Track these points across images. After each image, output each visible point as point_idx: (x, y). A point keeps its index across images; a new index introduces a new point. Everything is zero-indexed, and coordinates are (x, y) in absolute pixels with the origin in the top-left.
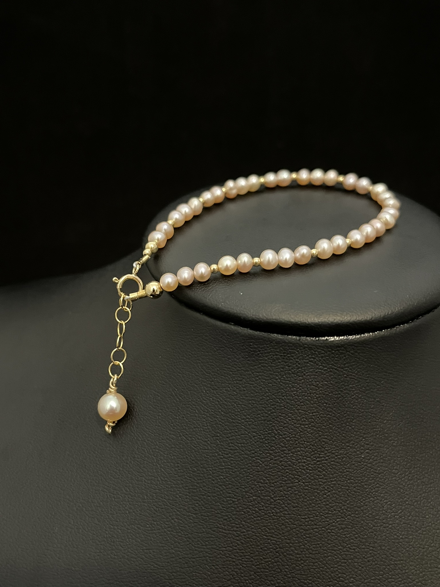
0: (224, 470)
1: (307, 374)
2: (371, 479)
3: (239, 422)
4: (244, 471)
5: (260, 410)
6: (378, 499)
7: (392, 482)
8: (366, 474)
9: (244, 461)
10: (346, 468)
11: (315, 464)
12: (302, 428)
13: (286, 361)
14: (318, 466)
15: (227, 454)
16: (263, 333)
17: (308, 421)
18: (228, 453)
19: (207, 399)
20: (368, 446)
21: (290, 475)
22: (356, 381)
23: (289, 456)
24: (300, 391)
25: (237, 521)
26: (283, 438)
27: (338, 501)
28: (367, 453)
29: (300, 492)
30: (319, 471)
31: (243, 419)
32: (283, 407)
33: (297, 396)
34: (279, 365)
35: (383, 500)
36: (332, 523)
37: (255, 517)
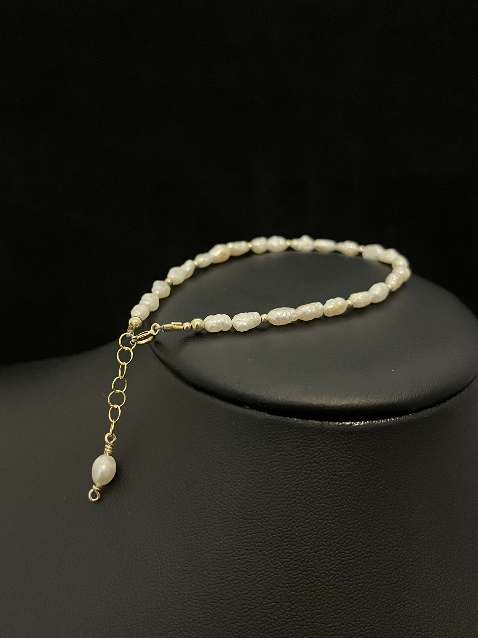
0: (239, 573)
1: (330, 463)
2: (401, 580)
3: (256, 518)
4: (262, 574)
5: (279, 505)
6: (409, 603)
7: (423, 583)
8: (395, 574)
9: (261, 562)
10: (374, 569)
11: (340, 563)
12: (324, 524)
13: (308, 448)
14: (343, 566)
15: (243, 555)
16: (282, 418)
17: (332, 516)
18: (243, 553)
19: (220, 492)
20: (397, 543)
21: (313, 577)
22: (383, 471)
23: (311, 556)
24: (323, 482)
25: (254, 632)
26: (305, 535)
27: (365, 606)
28: (396, 550)
29: (324, 597)
30: (344, 572)
31: (260, 515)
32: (304, 501)
33: (319, 487)
34: (299, 453)
35: (414, 604)
36: (360, 633)
37: (274, 627)
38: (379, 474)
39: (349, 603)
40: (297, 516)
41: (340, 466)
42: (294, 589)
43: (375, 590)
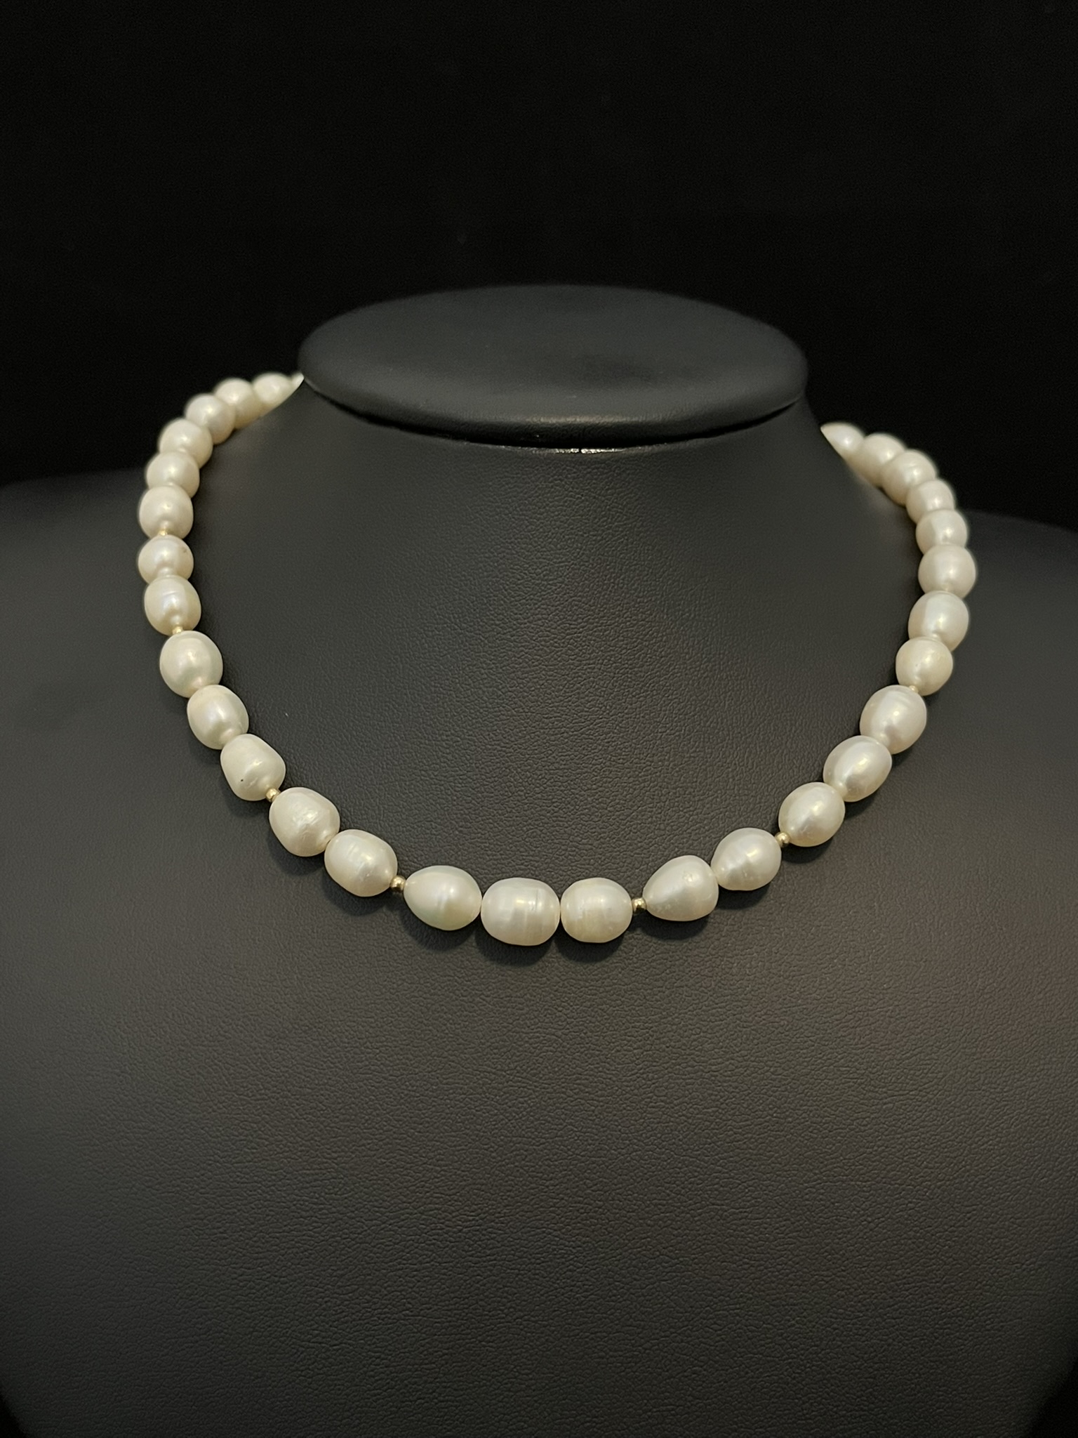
38: (620, 521)
39: (575, 688)
40: (507, 575)
41: (565, 508)
42: (501, 671)
43: (612, 674)
